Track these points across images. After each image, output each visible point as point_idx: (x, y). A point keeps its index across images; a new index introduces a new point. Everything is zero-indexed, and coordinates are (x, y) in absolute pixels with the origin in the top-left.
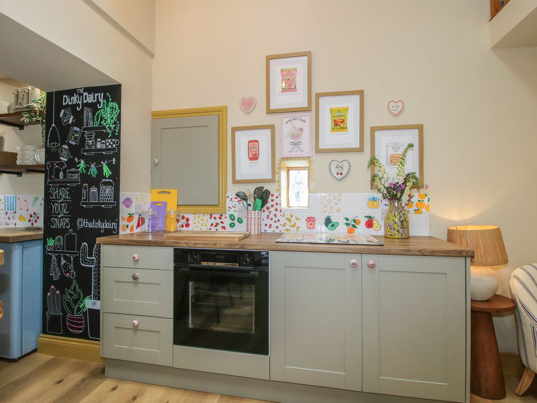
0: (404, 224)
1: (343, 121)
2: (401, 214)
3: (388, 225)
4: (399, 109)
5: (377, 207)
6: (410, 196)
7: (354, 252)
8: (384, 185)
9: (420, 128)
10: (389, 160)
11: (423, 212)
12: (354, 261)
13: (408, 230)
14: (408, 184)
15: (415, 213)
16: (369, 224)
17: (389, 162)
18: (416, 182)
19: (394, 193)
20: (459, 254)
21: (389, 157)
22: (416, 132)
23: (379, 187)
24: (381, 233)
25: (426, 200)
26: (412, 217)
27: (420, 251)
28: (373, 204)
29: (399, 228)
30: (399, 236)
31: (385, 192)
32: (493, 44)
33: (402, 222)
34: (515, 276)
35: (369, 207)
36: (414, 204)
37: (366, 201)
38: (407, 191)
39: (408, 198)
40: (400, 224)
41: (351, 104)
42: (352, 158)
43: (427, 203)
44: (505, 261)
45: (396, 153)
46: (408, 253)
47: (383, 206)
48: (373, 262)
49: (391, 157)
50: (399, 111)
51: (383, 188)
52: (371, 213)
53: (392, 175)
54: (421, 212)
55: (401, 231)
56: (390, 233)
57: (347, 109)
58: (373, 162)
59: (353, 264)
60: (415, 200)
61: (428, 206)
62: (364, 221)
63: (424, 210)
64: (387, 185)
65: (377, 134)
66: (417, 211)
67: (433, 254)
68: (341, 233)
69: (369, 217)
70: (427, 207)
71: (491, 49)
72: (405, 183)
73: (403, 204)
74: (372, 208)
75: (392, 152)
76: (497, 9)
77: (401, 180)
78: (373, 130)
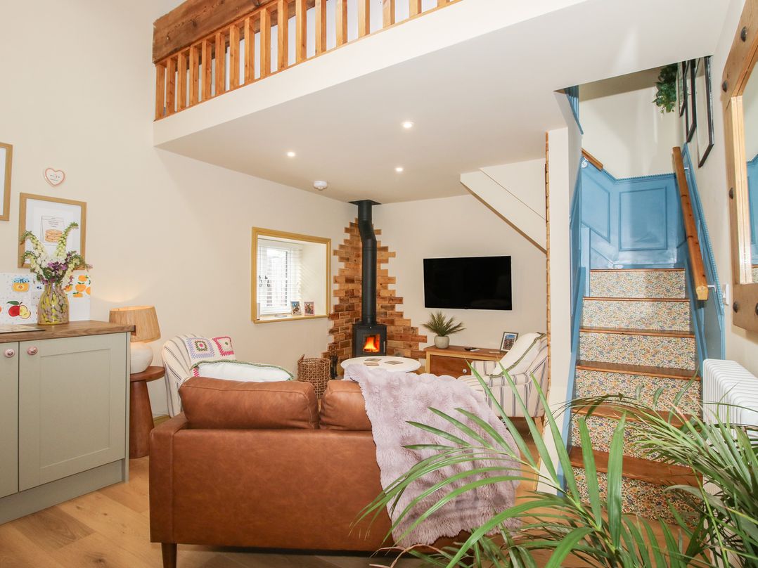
0: (63, 308)
2: (60, 298)
3: (43, 311)
4: (60, 180)
5: (26, 290)
6: (71, 278)
7: (11, 340)
8: (40, 265)
9: (83, 206)
10: (45, 235)
11: (84, 296)
12: (9, 351)
13: (68, 315)
14: (70, 266)
15: (75, 296)
16: (15, 312)
17: (45, 238)
18: (78, 262)
19: (53, 275)
20: (121, 330)
21: (45, 233)
22: (78, 209)
23: (33, 267)
24: (34, 319)
25: (86, 283)
26: (72, 301)
27: (86, 331)
28: (21, 287)
29: (58, 313)
30: (58, 322)
31: (41, 273)
32: (157, 144)
33: (61, 306)
34: (166, 348)
35: (15, 290)
36: (74, 287)
37: (11, 282)
38: (68, 273)
39: (69, 280)
40: (59, 308)
43: (88, 286)
44: (158, 336)
45: (55, 228)
46: (74, 335)
48: (35, 349)
49: (47, 232)
50: (58, 182)
51: (38, 269)
52: (17, 297)
53: (51, 253)
54: (81, 296)
55: (60, 315)
56: (47, 320)
58: (24, 237)
59: (9, 354)
60: (75, 282)
61: (89, 289)
62: (6, 307)
63: (84, 293)
64: (44, 265)
65: (29, 202)
66: (77, 294)
67: (99, 332)
69: (16, 303)
70: (88, 291)
71: (155, 147)
72: (66, 264)
73: (63, 287)
74: (19, 291)
75: (48, 227)
76: (161, 114)
77: (62, 260)
78: (24, 197)
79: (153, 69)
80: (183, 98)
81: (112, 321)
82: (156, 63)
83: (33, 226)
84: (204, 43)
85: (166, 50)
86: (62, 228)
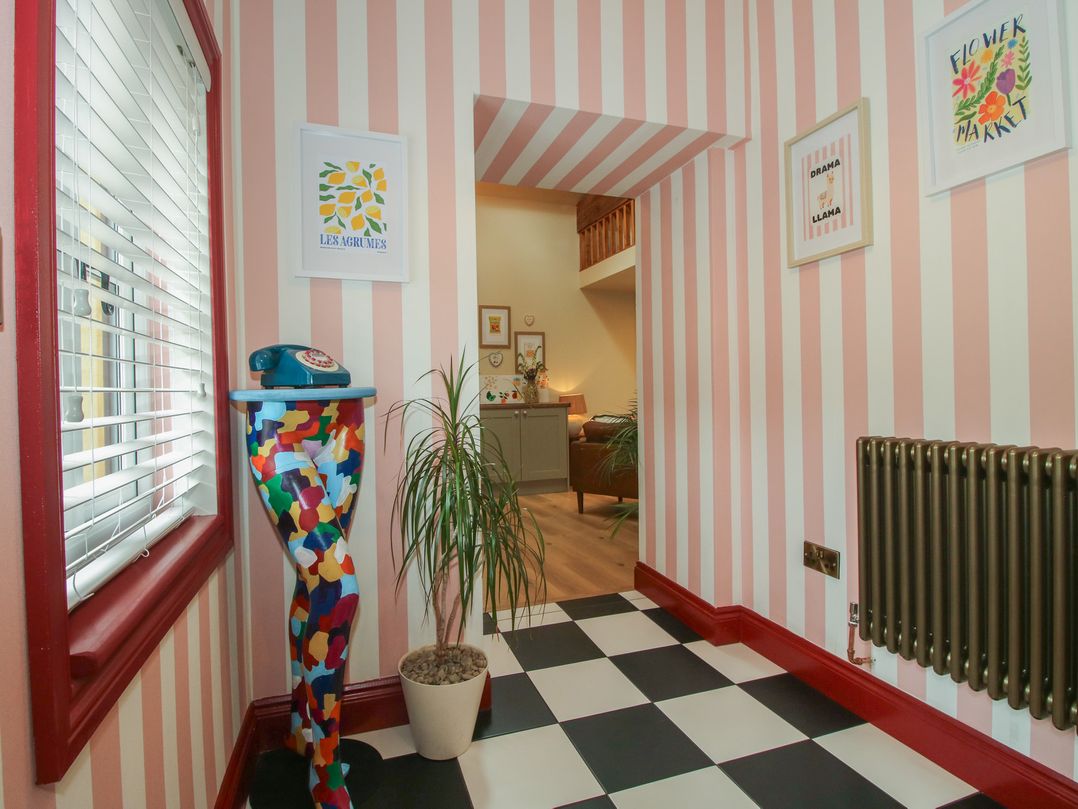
0: (536, 393)
1: (498, 327)
2: (535, 388)
3: (527, 395)
4: (532, 321)
5: (520, 384)
6: (539, 376)
8: (525, 370)
9: (543, 334)
10: (526, 354)
13: (538, 397)
14: (538, 370)
15: (541, 387)
16: (515, 396)
17: (526, 356)
18: (542, 367)
20: (564, 407)
21: (526, 352)
22: (540, 337)
23: (522, 372)
24: (523, 398)
25: (547, 379)
26: (540, 390)
27: (547, 406)
28: (517, 383)
29: (534, 396)
30: (534, 400)
31: (526, 375)
32: (583, 286)
35: (515, 385)
36: (540, 381)
37: (513, 380)
38: (538, 374)
39: (538, 378)
40: (534, 394)
41: (503, 315)
42: (504, 352)
43: (547, 381)
45: (531, 349)
46: (541, 408)
47: (523, 382)
50: (531, 323)
51: (524, 372)
52: (516, 388)
53: (530, 364)
54: (544, 386)
56: (529, 398)
57: (500, 318)
58: (517, 355)
60: (541, 378)
61: (548, 383)
62: (511, 394)
63: (546, 385)
64: (527, 370)
65: (519, 337)
67: (554, 408)
68: (498, 401)
69: (515, 391)
71: (582, 289)
73: (536, 382)
74: (517, 385)
75: (527, 349)
76: (583, 268)
77: (534, 367)
78: (516, 334)
79: (577, 237)
80: (595, 256)
81: (560, 400)
82: (579, 232)
83: (521, 350)
84: (610, 215)
85: (584, 225)
86: (534, 349)
